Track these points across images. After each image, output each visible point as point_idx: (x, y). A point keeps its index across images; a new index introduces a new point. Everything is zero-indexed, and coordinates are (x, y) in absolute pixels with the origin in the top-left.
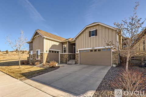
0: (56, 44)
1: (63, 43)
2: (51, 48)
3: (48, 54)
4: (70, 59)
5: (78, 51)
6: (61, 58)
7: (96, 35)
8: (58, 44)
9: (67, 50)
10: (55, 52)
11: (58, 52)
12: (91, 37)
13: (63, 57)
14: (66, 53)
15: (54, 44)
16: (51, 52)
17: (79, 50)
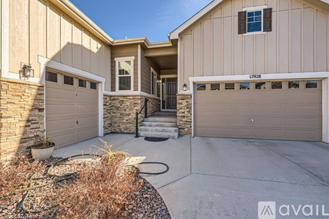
0: (86, 45)
1: (114, 50)
2: (58, 57)
3: (40, 88)
4: (146, 117)
5: (191, 86)
6: (107, 111)
7: (268, 28)
8: (95, 50)
9: (136, 78)
10: (82, 83)
11: (94, 85)
12: (248, 34)
13: (118, 108)
14: (131, 92)
15: (77, 41)
16: (60, 79)
17: (192, 80)
